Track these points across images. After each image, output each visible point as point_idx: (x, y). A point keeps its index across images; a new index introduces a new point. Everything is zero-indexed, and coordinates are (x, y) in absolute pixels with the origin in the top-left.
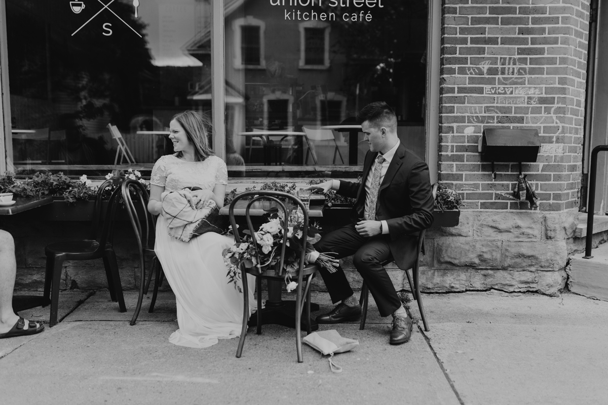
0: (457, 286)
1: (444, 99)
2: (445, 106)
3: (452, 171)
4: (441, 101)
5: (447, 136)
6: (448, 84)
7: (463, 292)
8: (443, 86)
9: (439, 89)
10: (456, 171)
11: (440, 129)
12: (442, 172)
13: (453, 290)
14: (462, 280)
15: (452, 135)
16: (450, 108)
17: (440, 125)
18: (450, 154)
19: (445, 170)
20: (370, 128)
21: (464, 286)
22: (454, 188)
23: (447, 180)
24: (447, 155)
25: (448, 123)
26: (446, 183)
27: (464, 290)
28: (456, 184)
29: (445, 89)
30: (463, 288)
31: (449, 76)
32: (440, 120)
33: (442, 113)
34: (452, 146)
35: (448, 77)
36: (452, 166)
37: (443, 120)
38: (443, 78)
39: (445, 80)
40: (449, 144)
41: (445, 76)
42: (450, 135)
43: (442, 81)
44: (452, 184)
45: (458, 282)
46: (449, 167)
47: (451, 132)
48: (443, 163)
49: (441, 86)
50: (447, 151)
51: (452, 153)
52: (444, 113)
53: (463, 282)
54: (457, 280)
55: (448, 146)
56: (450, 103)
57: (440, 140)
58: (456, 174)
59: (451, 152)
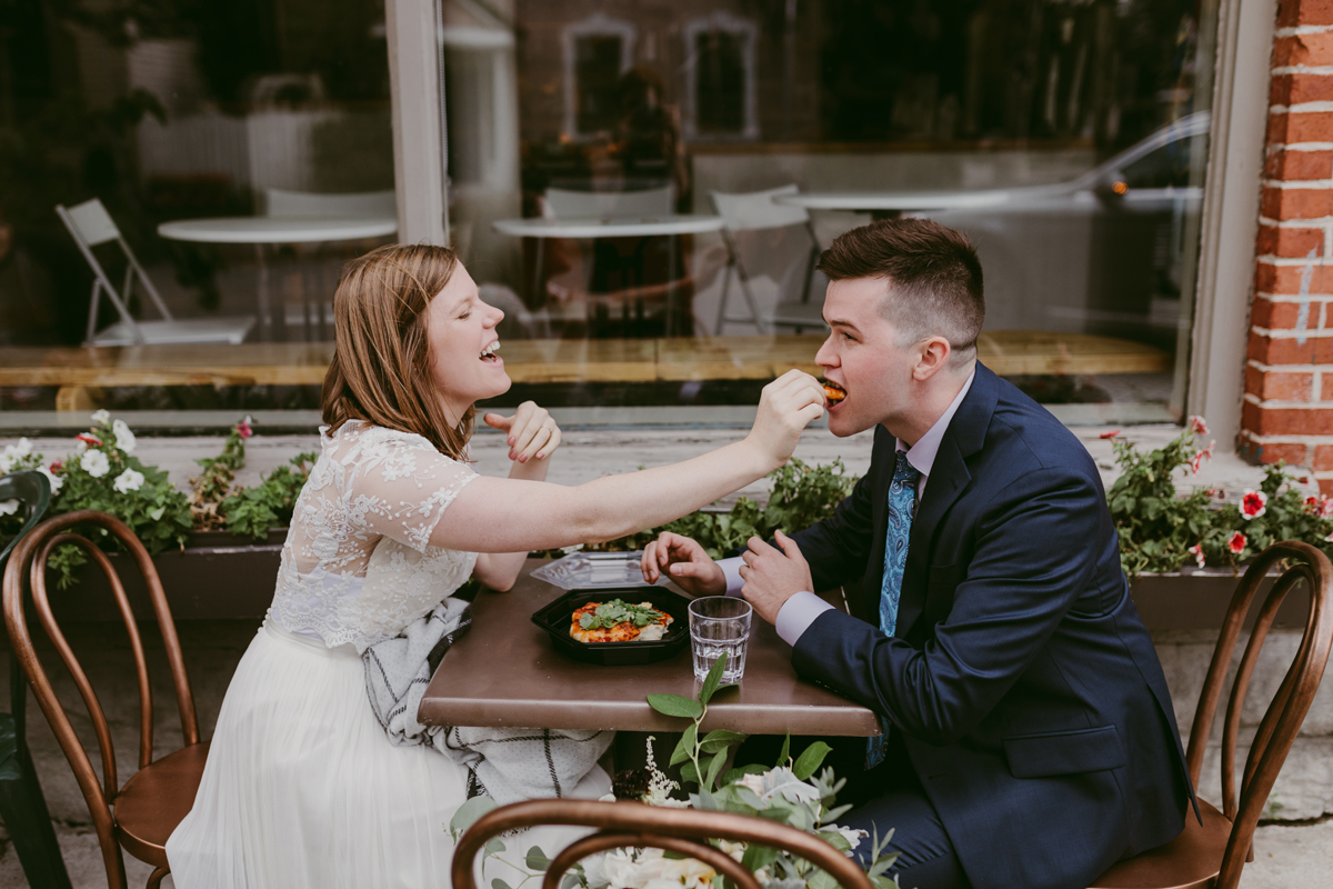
0: (1294, 802)
1: (1293, 124)
2: (1294, 152)
3: (1305, 400)
4: (1276, 129)
5: (1294, 268)
6: (1314, 64)
7: (1312, 821)
8: (1293, 70)
9: (1267, 80)
10: (1323, 398)
11: (1267, 241)
12: (1268, 405)
13: (1278, 815)
14: (1313, 782)
15: (1317, 262)
16: (1315, 159)
17: (1265, 221)
18: (1301, 334)
19: (1281, 396)
20: (882, 316)
21: (1320, 802)
22: (1309, 460)
23: (1284, 432)
24: (1292, 341)
25: (1304, 217)
26: (1280, 445)
27: (1317, 814)
28: (1319, 449)
29: (1303, 85)
30: (1315, 807)
31: (1320, 29)
32: (1271, 204)
33: (1280, 177)
34: (1315, 307)
35: (1315, 35)
36: (1306, 380)
37: (1287, 206)
38: (1297, 39)
39: (1302, 47)
40: (1304, 299)
41: (1303, 31)
42: (1309, 263)
43: (1287, 50)
44: (1303, 448)
45: (1297, 789)
46: (1295, 386)
47: (1313, 252)
48: (1274, 369)
49: (1280, 71)
50: (1291, 326)
51: (1312, 333)
52: (1291, 179)
53: (1317, 789)
54: (1295, 782)
55: (1296, 306)
56: (1315, 139)
57: (1264, 279)
58: (1319, 411)
59: (1309, 327)
